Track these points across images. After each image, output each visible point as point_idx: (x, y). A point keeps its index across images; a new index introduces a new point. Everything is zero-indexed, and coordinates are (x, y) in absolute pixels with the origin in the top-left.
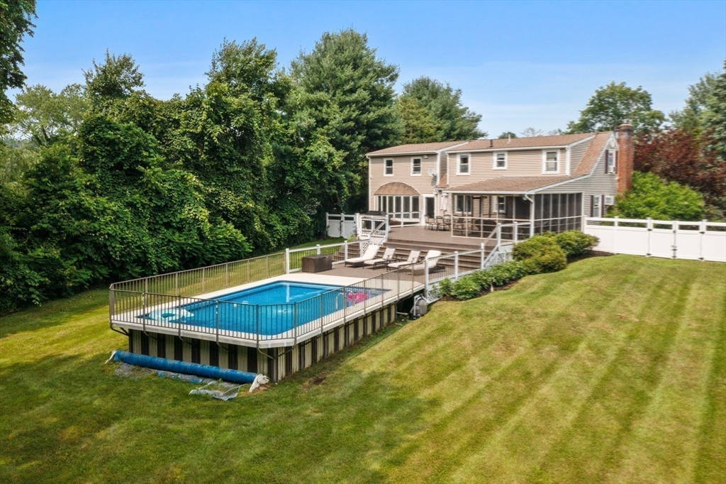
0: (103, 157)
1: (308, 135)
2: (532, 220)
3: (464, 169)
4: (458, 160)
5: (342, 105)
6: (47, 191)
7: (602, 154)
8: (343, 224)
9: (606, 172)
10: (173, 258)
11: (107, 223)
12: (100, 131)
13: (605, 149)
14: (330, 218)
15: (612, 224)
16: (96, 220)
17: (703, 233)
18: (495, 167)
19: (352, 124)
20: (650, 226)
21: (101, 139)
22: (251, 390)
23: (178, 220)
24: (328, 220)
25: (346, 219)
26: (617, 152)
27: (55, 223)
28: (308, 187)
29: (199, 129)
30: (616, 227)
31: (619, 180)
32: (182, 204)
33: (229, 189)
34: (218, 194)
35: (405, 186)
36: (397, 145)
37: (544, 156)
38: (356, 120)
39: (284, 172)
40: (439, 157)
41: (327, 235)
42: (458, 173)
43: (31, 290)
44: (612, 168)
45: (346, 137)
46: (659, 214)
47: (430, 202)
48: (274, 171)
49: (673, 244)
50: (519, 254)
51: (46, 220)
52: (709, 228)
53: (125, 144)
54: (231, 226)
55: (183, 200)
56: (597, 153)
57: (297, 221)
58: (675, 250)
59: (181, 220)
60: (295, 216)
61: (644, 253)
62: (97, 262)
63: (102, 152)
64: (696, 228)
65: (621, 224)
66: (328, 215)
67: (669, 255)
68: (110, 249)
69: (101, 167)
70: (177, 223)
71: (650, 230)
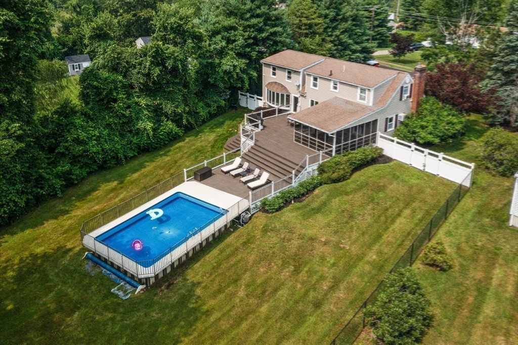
0: (93, 96)
1: (221, 53)
2: (334, 146)
3: (315, 85)
4: (312, 78)
5: (245, 28)
6: (63, 125)
7: (399, 88)
8: (248, 99)
9: (401, 99)
10: (134, 151)
11: (94, 145)
12: (90, 81)
13: (401, 85)
14: (241, 94)
15: (393, 141)
16: (87, 144)
17: (440, 160)
18: (332, 89)
19: (251, 41)
20: (413, 148)
21: (91, 85)
22: (136, 293)
23: (136, 129)
24: (240, 95)
25: (250, 97)
26: (412, 85)
27: (67, 148)
28: (222, 85)
29: (147, 71)
30: (395, 143)
31: (412, 102)
32: (138, 119)
33: (169, 100)
34: (161, 104)
35: (282, 86)
36: (283, 50)
37: (359, 90)
38: (255, 38)
39: (207, 75)
40: (301, 73)
41: (239, 105)
42: (312, 86)
43: (57, 189)
44: (405, 96)
45: (248, 50)
46: (427, 135)
47: (296, 99)
48: (201, 74)
49: (424, 163)
50: (321, 170)
51: (62, 147)
52: (444, 158)
53: (104, 89)
54: (170, 122)
55: (138, 117)
56: (394, 90)
57: (216, 105)
58: (424, 166)
59: (138, 129)
60: (215, 102)
61: (408, 163)
62: (90, 164)
63: (92, 92)
64: (437, 156)
65: (398, 143)
66: (239, 92)
67: (422, 168)
68: (96, 158)
69: (93, 101)
70: (136, 130)
71: (412, 151)
